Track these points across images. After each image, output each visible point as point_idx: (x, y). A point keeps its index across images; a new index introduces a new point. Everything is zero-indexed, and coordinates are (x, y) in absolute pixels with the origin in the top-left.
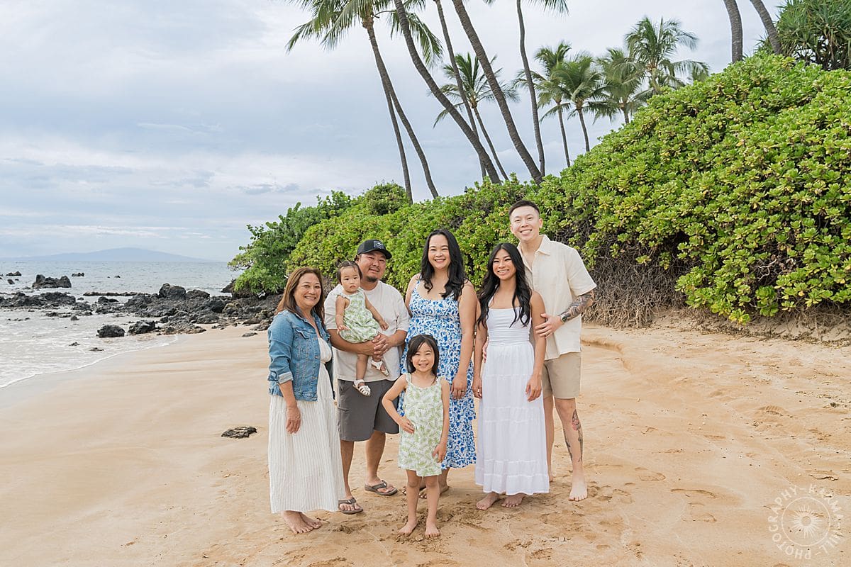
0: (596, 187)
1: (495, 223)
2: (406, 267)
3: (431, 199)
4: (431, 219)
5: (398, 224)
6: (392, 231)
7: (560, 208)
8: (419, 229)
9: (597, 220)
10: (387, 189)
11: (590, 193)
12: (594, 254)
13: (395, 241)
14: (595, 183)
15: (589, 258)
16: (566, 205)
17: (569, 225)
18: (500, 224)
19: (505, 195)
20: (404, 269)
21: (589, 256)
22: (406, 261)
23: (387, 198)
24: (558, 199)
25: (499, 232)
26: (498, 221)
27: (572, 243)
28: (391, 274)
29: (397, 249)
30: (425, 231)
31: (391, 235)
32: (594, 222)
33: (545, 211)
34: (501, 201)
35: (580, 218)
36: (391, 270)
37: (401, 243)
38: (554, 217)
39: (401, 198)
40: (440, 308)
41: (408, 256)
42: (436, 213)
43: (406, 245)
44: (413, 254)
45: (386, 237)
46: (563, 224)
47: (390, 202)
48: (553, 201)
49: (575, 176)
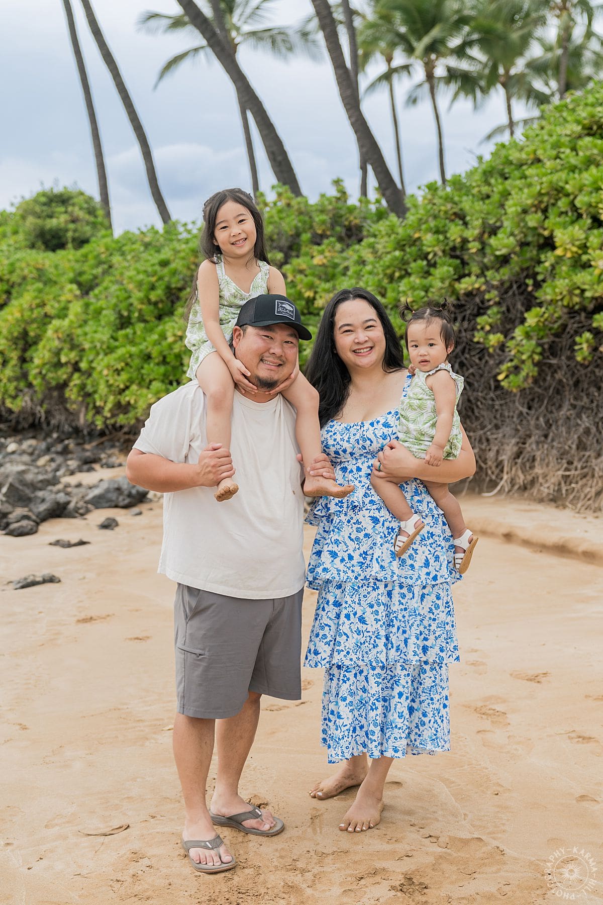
0: (545, 211)
1: (306, 280)
2: (112, 363)
3: (160, 226)
4: (164, 264)
5: (90, 271)
6: (80, 285)
7: (456, 252)
8: (140, 284)
9: (544, 281)
10: (63, 200)
11: (533, 220)
12: (533, 352)
13: (87, 305)
14: (541, 202)
15: (523, 362)
16: (474, 247)
17: (478, 289)
18: (317, 282)
19: (323, 222)
20: (108, 367)
21: (524, 357)
22: (110, 350)
23: (63, 218)
24: (455, 232)
25: (314, 299)
26: (313, 275)
27: (482, 328)
28: (76, 375)
29: (91, 323)
30: (153, 288)
31: (78, 292)
32: (538, 285)
33: (425, 257)
34: (315, 235)
35: (505, 274)
36: (76, 368)
37: (98, 312)
38: (445, 269)
39: (92, 219)
40: (386, 431)
41: (116, 340)
42: (176, 252)
43: (109, 315)
44: (127, 336)
45: (63, 298)
46: (465, 285)
47: (72, 226)
48: (441, 237)
49: (489, 184)
